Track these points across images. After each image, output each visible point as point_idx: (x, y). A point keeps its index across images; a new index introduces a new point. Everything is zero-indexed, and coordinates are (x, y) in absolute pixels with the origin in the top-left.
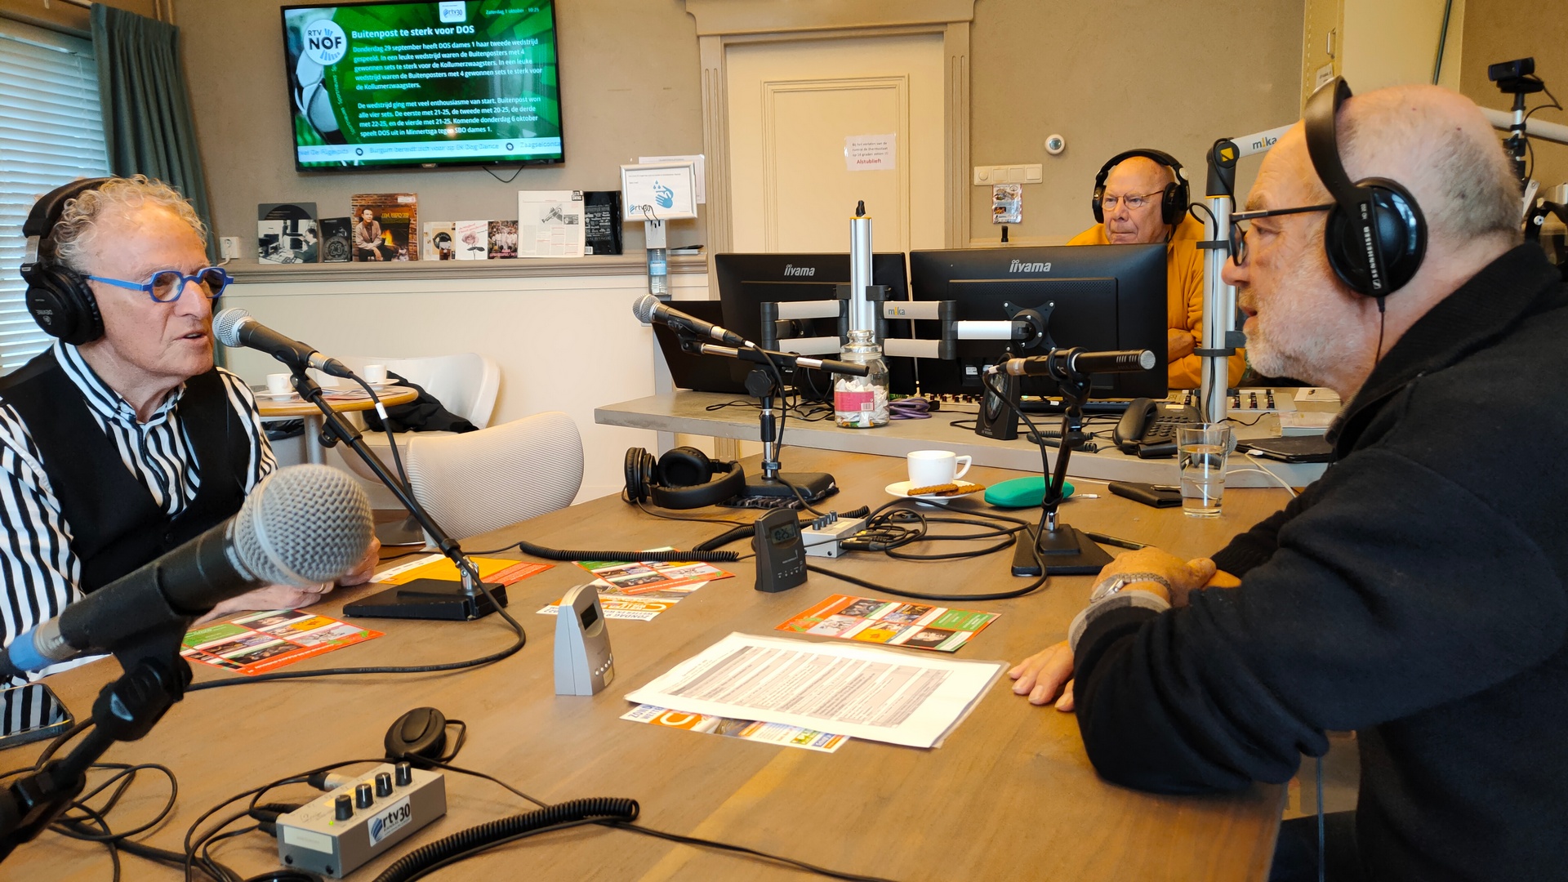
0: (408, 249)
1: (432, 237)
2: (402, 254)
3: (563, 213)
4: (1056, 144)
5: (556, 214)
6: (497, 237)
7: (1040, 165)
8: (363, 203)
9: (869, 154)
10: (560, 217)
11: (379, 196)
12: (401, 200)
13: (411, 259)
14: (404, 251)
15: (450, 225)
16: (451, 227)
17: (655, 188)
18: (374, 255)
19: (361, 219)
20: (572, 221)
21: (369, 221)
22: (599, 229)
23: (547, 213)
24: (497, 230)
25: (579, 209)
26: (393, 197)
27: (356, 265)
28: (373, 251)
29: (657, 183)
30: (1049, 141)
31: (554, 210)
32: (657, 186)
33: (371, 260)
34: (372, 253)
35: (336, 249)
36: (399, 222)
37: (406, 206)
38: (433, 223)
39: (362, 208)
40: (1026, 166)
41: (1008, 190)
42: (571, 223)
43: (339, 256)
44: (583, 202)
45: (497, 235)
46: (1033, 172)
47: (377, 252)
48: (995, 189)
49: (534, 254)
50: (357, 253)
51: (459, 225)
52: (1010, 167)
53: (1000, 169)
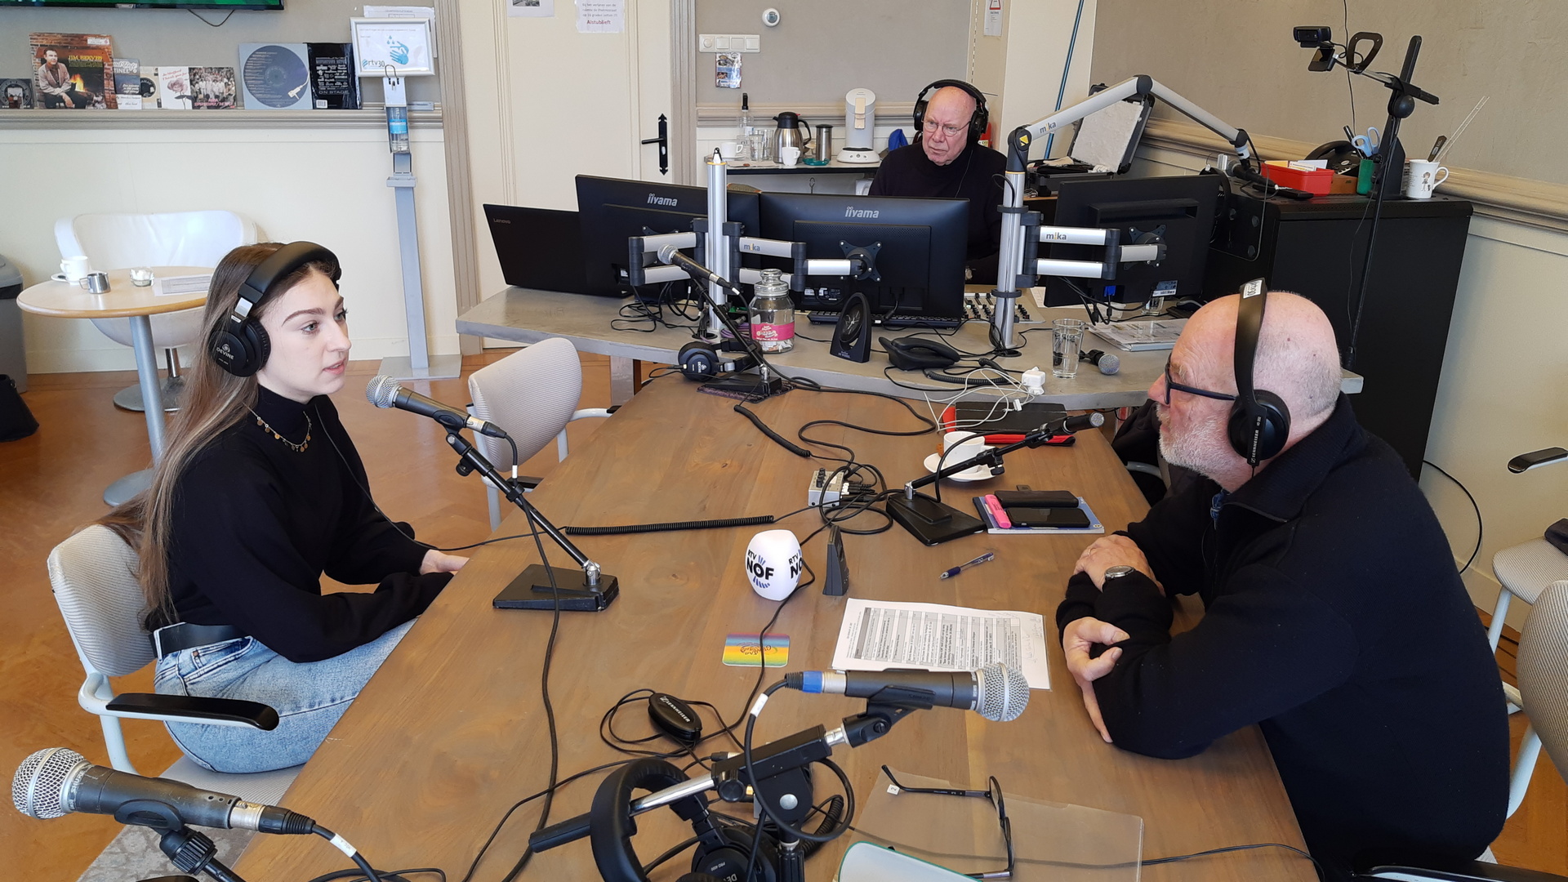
0: (104, 96)
2: (97, 102)
4: (772, 18)
6: (202, 84)
7: (758, 36)
8: (45, 42)
9: (597, 15)
11: (65, 36)
12: (91, 41)
13: (109, 107)
14: (100, 99)
15: (152, 70)
16: (154, 72)
17: (388, 43)
18: (64, 103)
19: (44, 61)
21: (54, 63)
24: (200, 77)
26: (82, 38)
27: (40, 112)
28: (61, 97)
29: (390, 38)
30: (766, 15)
32: (391, 41)
33: (60, 108)
34: (61, 99)
36: (91, 66)
37: (98, 49)
39: (44, 48)
40: (746, 36)
41: (730, 57)
45: (201, 83)
46: (751, 43)
47: (67, 98)
48: (718, 55)
50: (42, 98)
51: (162, 70)
52: (731, 36)
53: (722, 37)
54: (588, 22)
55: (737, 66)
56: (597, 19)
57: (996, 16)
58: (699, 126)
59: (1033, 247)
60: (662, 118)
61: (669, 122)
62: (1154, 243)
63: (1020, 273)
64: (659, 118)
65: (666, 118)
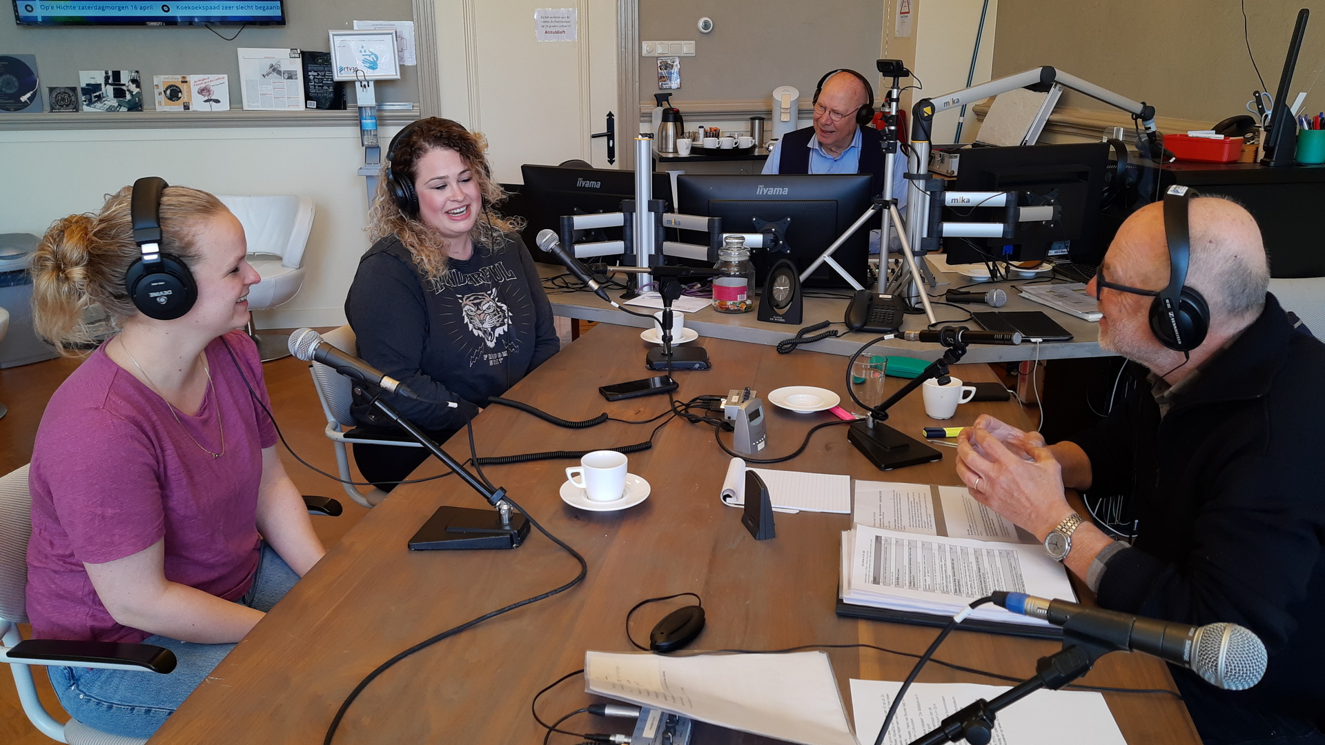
1: (162, 90)
3: (282, 69)
4: (706, 26)
5: (275, 69)
7: (694, 42)
9: (554, 26)
10: (279, 73)
15: (179, 78)
16: (180, 80)
17: (361, 52)
20: (291, 76)
22: (322, 86)
23: (267, 69)
25: (297, 65)
29: (363, 47)
30: (701, 24)
31: (272, 66)
32: (363, 50)
35: (63, 99)
38: (162, 77)
40: (683, 42)
41: (669, 62)
42: (290, 78)
43: (67, 106)
44: (300, 61)
46: (688, 48)
48: (659, 62)
49: (259, 107)
52: (670, 42)
53: (662, 43)
54: (546, 32)
55: (676, 70)
56: (553, 29)
57: (905, 19)
58: (641, 122)
59: (937, 213)
60: (610, 115)
61: (616, 118)
62: (1049, 204)
63: (925, 235)
64: (607, 116)
65: (613, 116)
